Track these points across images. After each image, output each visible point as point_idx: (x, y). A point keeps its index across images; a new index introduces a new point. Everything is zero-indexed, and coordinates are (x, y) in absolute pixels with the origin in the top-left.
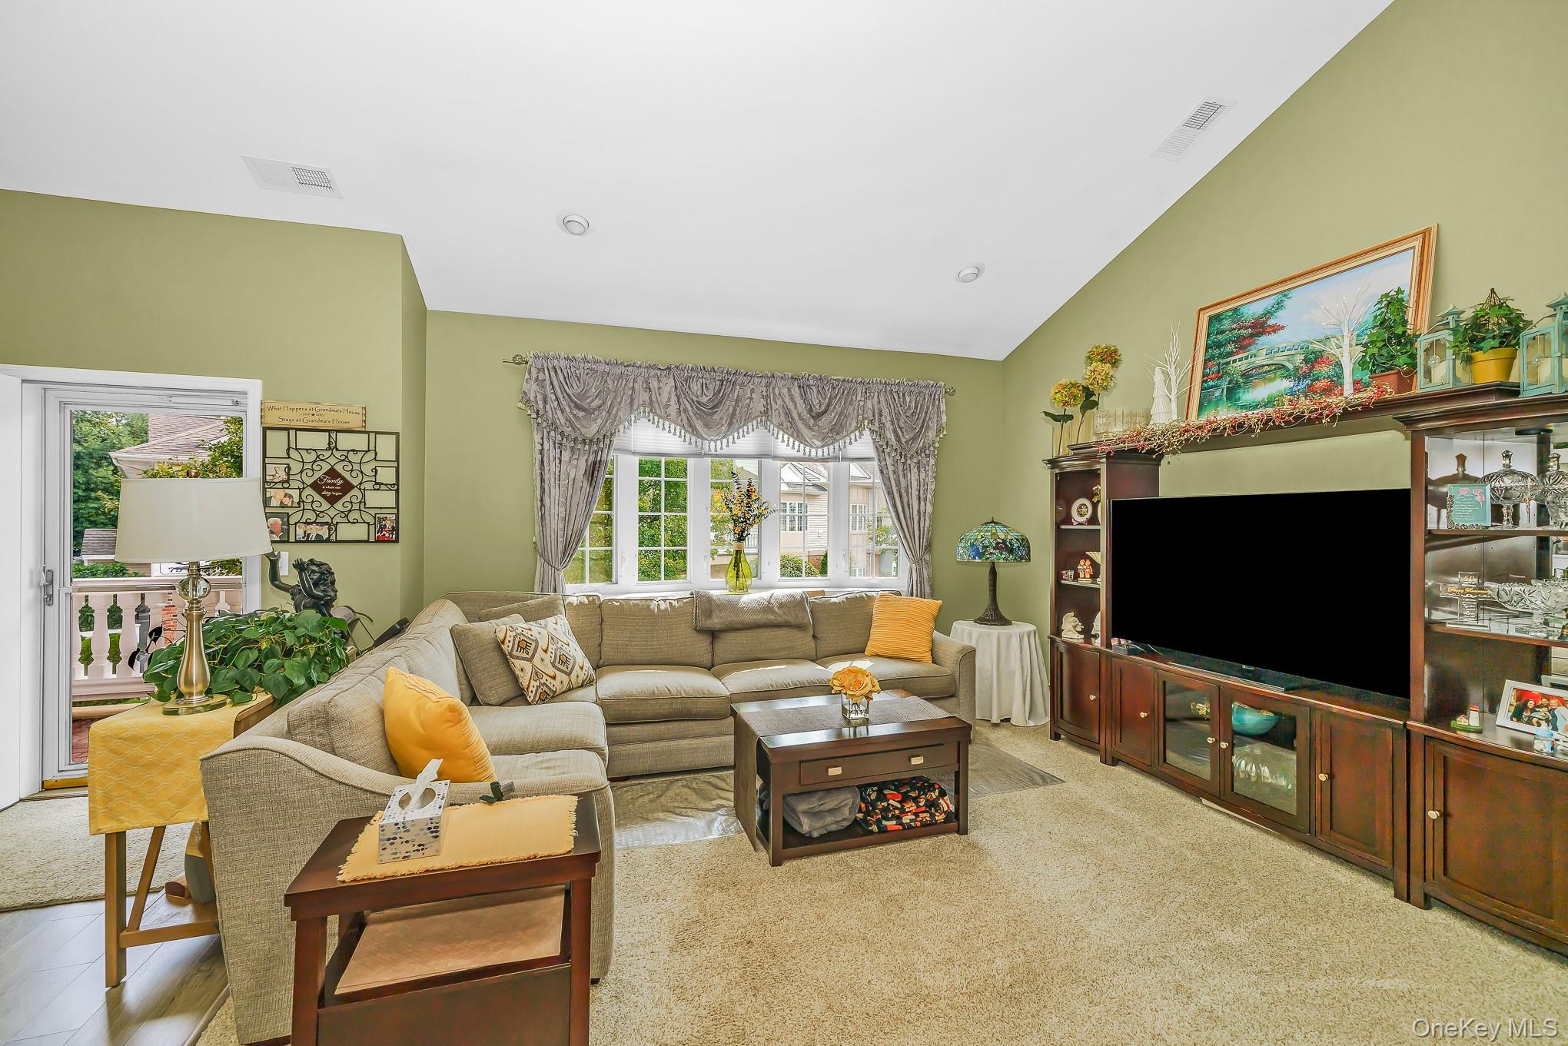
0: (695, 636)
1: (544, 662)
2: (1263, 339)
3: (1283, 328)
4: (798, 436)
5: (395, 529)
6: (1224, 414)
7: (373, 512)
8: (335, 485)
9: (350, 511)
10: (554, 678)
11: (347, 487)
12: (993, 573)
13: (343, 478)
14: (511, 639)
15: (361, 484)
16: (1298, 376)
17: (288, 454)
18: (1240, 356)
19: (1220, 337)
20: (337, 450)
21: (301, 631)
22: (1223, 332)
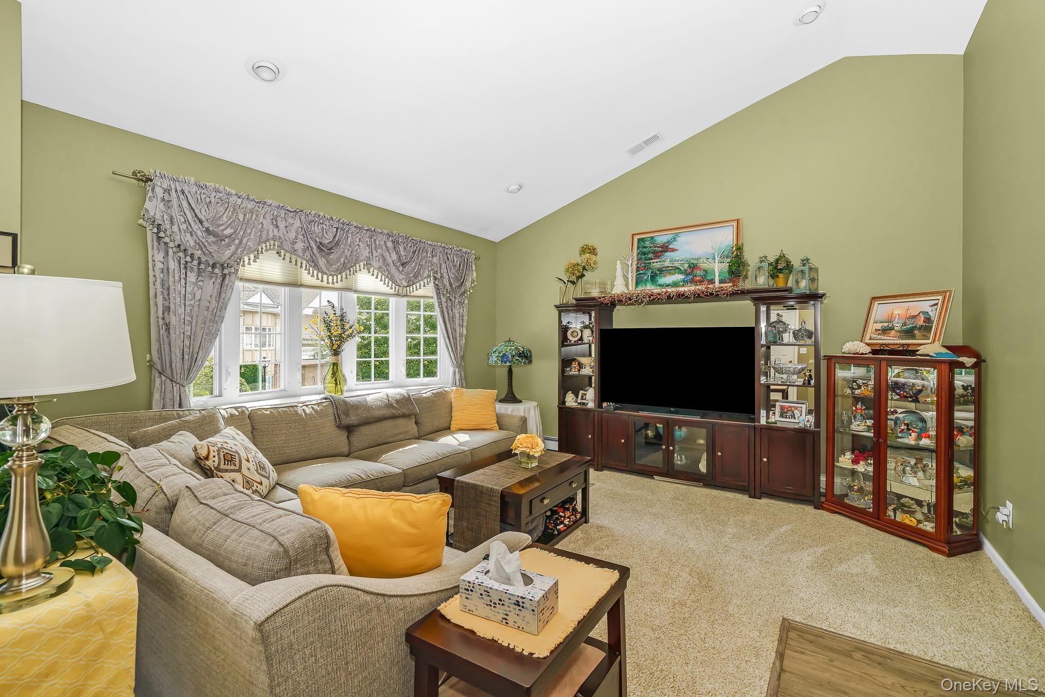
0: (338, 431)
2: (667, 254)
3: (677, 250)
6: (650, 288)
10: (261, 484)
12: (510, 371)
14: (216, 454)
16: (685, 273)
18: (656, 260)
19: (644, 250)
22: (646, 247)
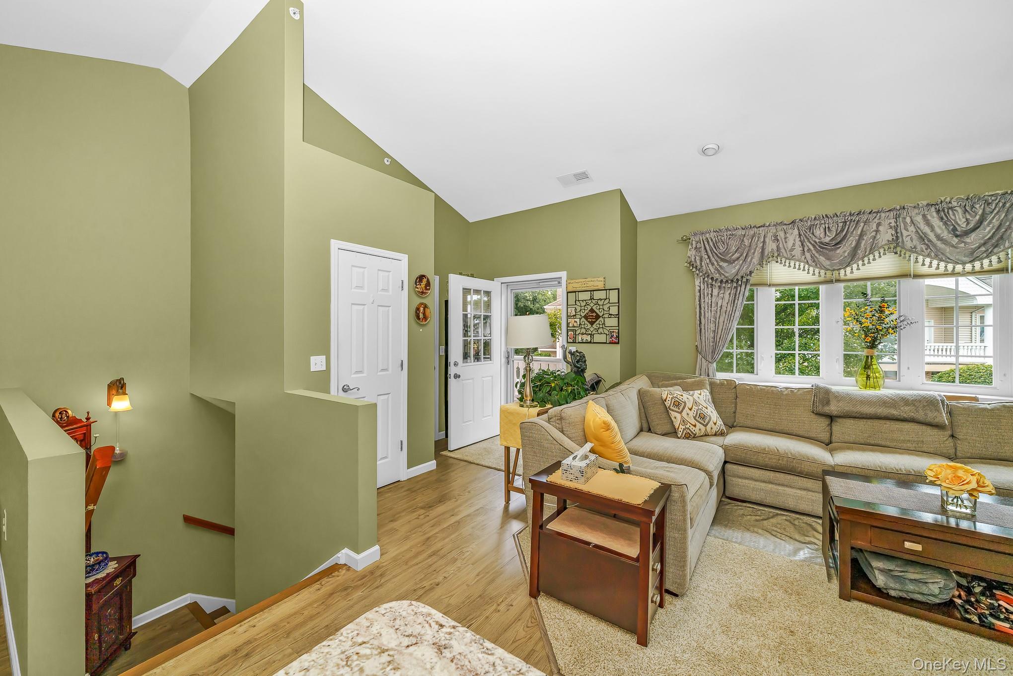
0: (813, 416)
1: (689, 416)
4: (939, 256)
5: (618, 337)
7: (608, 328)
8: (592, 316)
9: (599, 328)
10: (695, 426)
11: (598, 317)
13: (596, 313)
14: (670, 399)
15: (603, 315)
17: (576, 303)
20: (594, 299)
21: (566, 381)
